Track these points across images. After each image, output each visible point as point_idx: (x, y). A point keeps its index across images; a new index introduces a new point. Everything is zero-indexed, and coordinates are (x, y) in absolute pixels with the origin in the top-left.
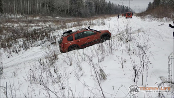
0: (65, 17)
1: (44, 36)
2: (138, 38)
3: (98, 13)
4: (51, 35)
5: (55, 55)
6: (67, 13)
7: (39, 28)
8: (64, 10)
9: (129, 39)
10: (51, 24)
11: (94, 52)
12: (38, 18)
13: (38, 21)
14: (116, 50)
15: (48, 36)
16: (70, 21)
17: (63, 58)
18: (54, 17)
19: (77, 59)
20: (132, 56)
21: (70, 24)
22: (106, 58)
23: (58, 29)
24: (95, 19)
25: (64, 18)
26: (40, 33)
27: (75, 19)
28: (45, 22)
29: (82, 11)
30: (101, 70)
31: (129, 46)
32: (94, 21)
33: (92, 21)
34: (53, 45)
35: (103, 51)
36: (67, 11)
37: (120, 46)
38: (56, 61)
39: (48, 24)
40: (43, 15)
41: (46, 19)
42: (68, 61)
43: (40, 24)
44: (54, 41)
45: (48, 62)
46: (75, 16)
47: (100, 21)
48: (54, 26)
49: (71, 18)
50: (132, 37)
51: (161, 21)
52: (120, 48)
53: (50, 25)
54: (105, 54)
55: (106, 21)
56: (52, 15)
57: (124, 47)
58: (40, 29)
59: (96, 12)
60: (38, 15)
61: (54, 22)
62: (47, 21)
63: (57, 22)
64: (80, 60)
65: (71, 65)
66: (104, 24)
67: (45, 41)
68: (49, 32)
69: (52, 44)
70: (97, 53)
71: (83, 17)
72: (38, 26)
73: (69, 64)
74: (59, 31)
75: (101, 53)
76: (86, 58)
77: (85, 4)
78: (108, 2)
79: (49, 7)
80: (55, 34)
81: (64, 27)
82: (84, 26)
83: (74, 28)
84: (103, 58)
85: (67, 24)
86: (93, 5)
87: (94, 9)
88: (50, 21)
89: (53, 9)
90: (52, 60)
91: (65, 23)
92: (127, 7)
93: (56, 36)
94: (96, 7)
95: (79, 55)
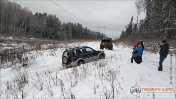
0: (41, 38)
1: (15, 58)
3: (75, 37)
4: (23, 56)
5: (24, 77)
6: (43, 35)
7: (11, 48)
8: (40, 32)
10: (24, 44)
11: (68, 76)
12: (11, 38)
13: (11, 41)
14: (90, 74)
15: (19, 57)
16: (46, 43)
17: (33, 81)
18: (29, 38)
21: (45, 46)
22: (80, 83)
23: (32, 50)
24: (71, 43)
25: (39, 40)
26: (11, 54)
27: (52, 41)
28: (19, 42)
29: (59, 34)
30: (72, 96)
33: (68, 44)
35: (77, 75)
36: (43, 33)
38: (25, 85)
39: (21, 45)
40: (17, 35)
41: (20, 40)
42: (38, 85)
43: (13, 44)
44: (26, 63)
45: (16, 85)
46: (51, 38)
48: (28, 47)
49: (47, 40)
50: (105, 62)
52: (93, 73)
53: (23, 46)
56: (26, 36)
58: (12, 50)
59: (73, 36)
60: (11, 35)
61: (28, 43)
62: (21, 42)
63: (32, 43)
64: (52, 84)
65: (41, 90)
67: (16, 62)
68: (22, 53)
69: (23, 66)
70: (70, 77)
71: (60, 40)
72: (10, 46)
73: (40, 88)
74: (32, 52)
75: (74, 77)
76: (59, 83)
77: (62, 28)
78: (85, 28)
79: (24, 27)
80: (28, 55)
81: (39, 49)
82: (59, 49)
83: (48, 50)
84: (76, 82)
85: (42, 46)
86: (70, 29)
87: (71, 33)
88: (24, 42)
89: (28, 30)
90: (21, 84)
91: (40, 45)
92: (102, 34)
93: (29, 58)
94: (73, 32)
95: (51, 78)
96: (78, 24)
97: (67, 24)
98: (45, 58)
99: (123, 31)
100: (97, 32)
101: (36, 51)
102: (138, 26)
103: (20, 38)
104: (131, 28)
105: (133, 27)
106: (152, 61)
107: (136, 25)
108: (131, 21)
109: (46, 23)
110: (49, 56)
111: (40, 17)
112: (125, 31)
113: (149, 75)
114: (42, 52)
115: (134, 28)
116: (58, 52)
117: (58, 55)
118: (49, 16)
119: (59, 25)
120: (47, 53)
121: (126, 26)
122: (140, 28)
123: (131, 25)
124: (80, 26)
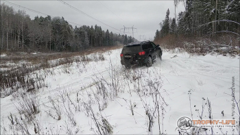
0: (47, 52)
1: (15, 81)
2: (147, 75)
3: (94, 46)
4: (26, 78)
5: (34, 107)
6: (48, 47)
7: (6, 69)
8: (44, 43)
9: (137, 76)
10: (25, 62)
11: (93, 96)
12: (4, 55)
13: (5, 60)
14: (123, 92)
15: (21, 80)
16: (54, 58)
17: (47, 109)
18: (29, 53)
19: (68, 110)
20: (143, 98)
21: (54, 62)
22: (110, 104)
23: (37, 69)
24: (89, 54)
25: (44, 54)
26: (9, 77)
27: (62, 54)
28: (16, 60)
29: (71, 44)
30: (104, 121)
31: (137, 86)
32: (89, 56)
33: (85, 56)
34: (29, 93)
35: (105, 95)
36: (49, 44)
37: (127, 86)
38: (36, 115)
39: (20, 64)
40: (12, 51)
41: (17, 57)
42: (54, 113)
43: (8, 64)
44: (32, 87)
45: (23, 118)
46: (61, 50)
47: (98, 56)
48: (30, 65)
49: (55, 54)
50: (140, 73)
51: (173, 52)
52: (127, 89)
53: (23, 65)
54: (108, 99)
55: (105, 55)
56: (26, 50)
57: (132, 86)
58: (8, 71)
59: (90, 43)
60: (4, 51)
61: (29, 59)
62: (20, 59)
63: (35, 59)
64: (73, 110)
65: (59, 119)
66: (103, 59)
67: (18, 88)
68: (23, 74)
69: (28, 91)
70: (97, 98)
71: (73, 51)
72: (5, 67)
73: (57, 118)
74: (38, 72)
75: (102, 97)
76: (82, 107)
77: (74, 34)
78: (105, 31)
79: (21, 39)
80: (33, 76)
81: (46, 66)
82: (75, 63)
83: (60, 66)
84: (106, 104)
85: (49, 62)
86: (86, 36)
87: (87, 40)
88: (24, 59)
89: (27, 42)
90: (30, 115)
91: (47, 60)
92: (130, 37)
93: (34, 80)
94: (90, 38)
95: (70, 103)
96: (96, 26)
97: (81, 28)
98: (57, 77)
99: (157, 31)
100: (123, 36)
101: (42, 70)
102: (177, 22)
103: (17, 55)
104: (168, 24)
105: (170, 24)
106: (201, 66)
107: (174, 20)
108: (167, 16)
109: (50, 30)
110: (62, 74)
111: (42, 22)
112: (159, 30)
113: (199, 84)
114: (51, 69)
115: (172, 25)
116: (74, 67)
117: (75, 71)
118: (54, 19)
119: (69, 30)
120: (58, 70)
121: (161, 24)
122: (180, 23)
123: (167, 21)
124: (98, 29)
